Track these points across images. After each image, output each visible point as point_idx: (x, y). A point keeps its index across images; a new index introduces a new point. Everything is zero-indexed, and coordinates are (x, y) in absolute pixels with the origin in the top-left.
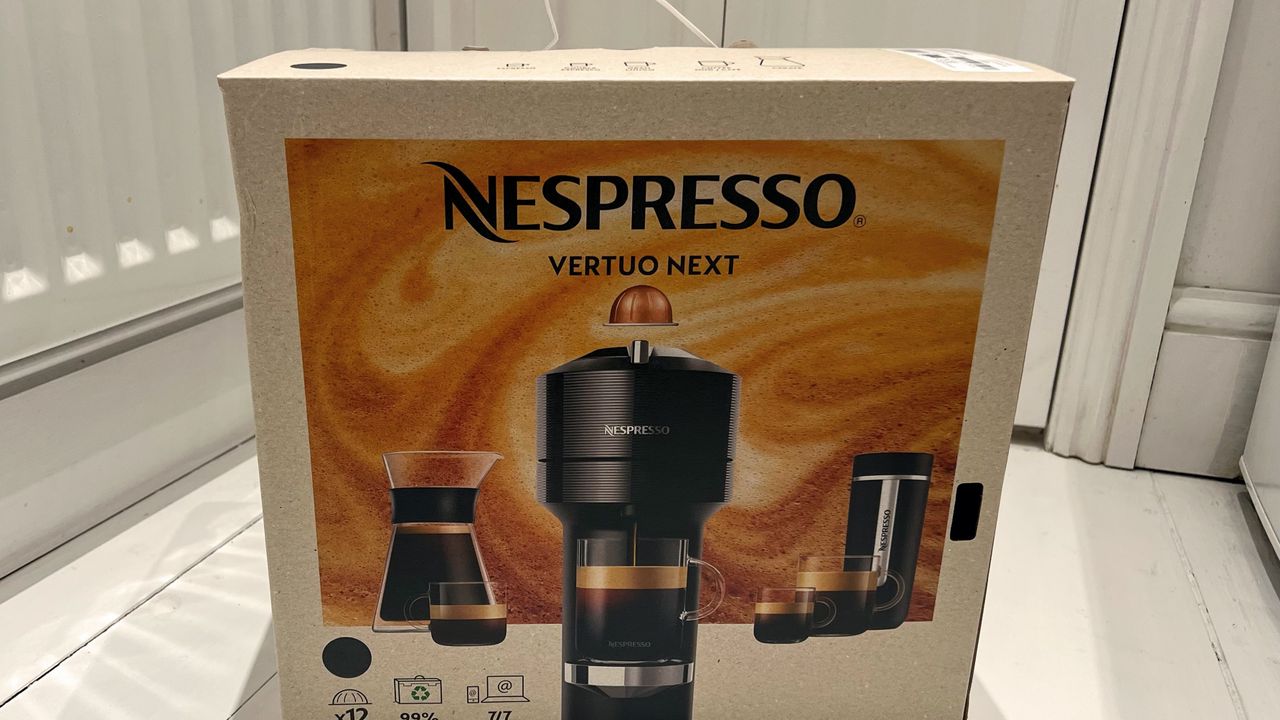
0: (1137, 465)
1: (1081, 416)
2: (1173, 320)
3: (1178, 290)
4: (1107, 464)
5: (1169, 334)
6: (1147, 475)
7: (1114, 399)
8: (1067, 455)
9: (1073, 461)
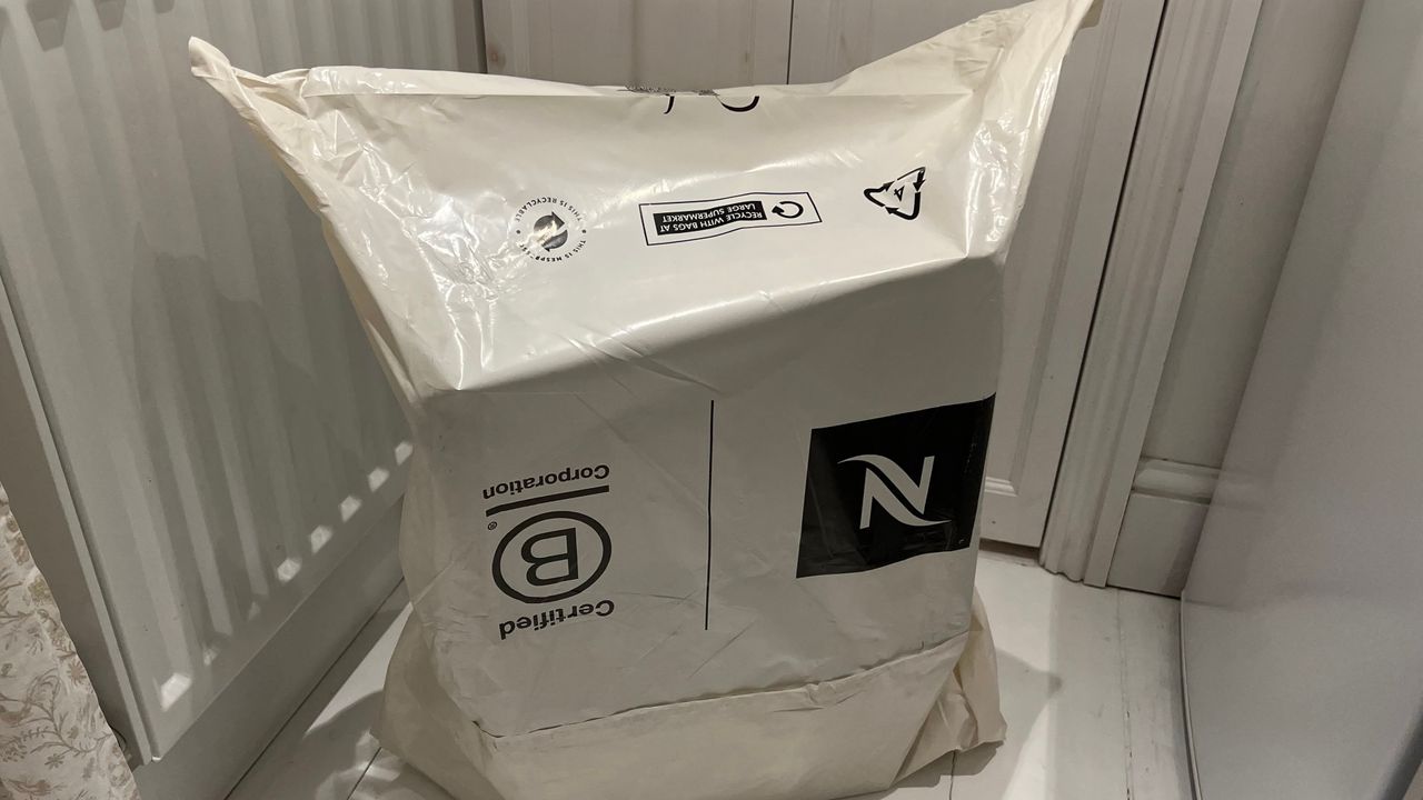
0: (1107, 584)
2: (1137, 483)
3: (1142, 463)
4: (1085, 582)
5: (1135, 495)
6: (1116, 591)
7: (1092, 537)
8: (1056, 572)
9: (1059, 578)
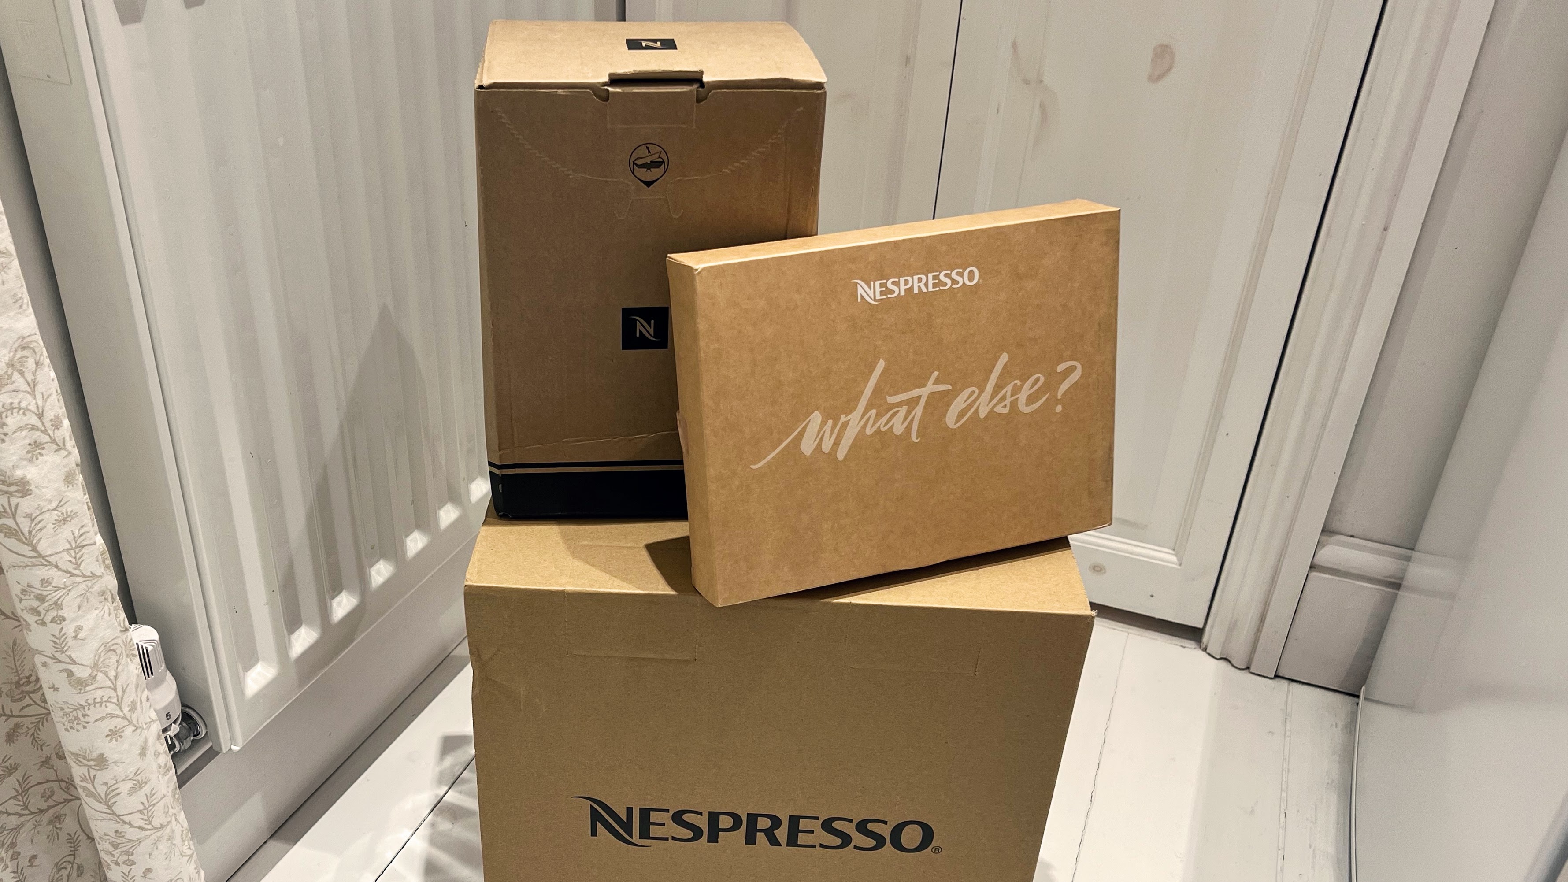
0: (1277, 674)
1: (1232, 627)
2: (1319, 560)
3: (1324, 538)
4: (1252, 670)
5: (1314, 574)
6: (1285, 682)
7: (1262, 619)
8: (1218, 657)
9: (1223, 663)
